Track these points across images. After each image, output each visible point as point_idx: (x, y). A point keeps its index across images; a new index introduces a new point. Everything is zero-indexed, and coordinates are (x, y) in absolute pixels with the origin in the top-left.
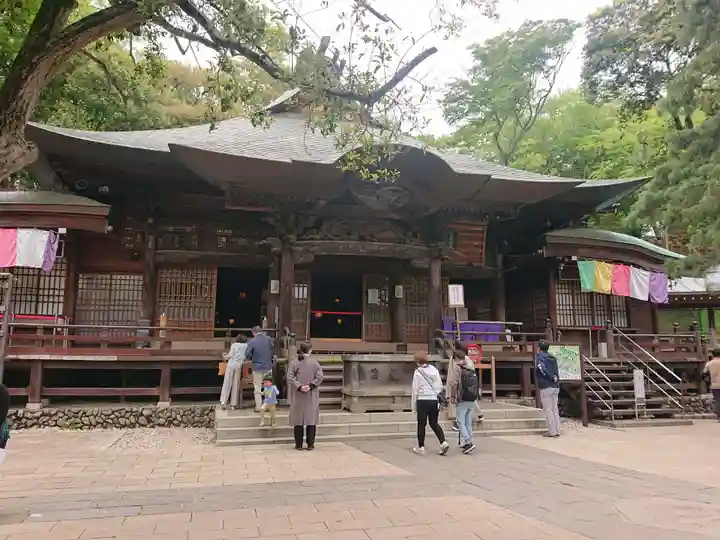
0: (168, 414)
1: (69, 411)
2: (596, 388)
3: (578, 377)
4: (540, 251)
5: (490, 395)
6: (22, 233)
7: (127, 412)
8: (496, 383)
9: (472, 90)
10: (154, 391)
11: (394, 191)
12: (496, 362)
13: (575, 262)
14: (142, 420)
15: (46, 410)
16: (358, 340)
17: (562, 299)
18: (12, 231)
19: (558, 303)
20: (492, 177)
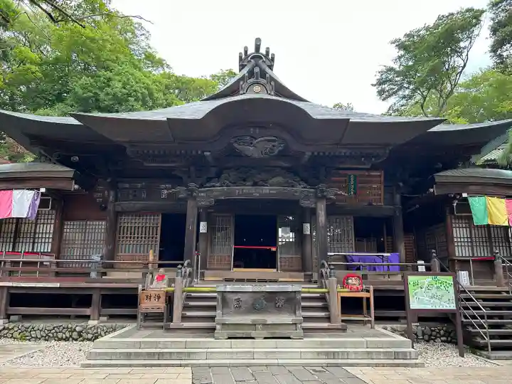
0: (95, 331)
1: (22, 326)
2: (474, 317)
3: (452, 306)
4: (432, 190)
5: (369, 322)
6: (15, 192)
7: (64, 328)
8: (375, 310)
9: (398, 74)
10: (87, 311)
11: (269, 141)
12: (375, 291)
13: (466, 199)
14: (75, 335)
15: (7, 325)
16: (274, 270)
17: (459, 232)
18: (9, 191)
19: (455, 236)
20: (351, 120)
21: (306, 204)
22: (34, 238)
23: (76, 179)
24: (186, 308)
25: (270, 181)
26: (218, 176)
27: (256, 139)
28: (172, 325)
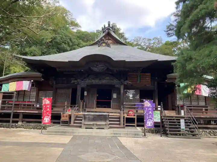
1: (27, 125)
3: (159, 121)
4: (166, 81)
6: (24, 82)
7: (39, 125)
11: (102, 66)
14: (42, 128)
15: (22, 124)
16: (110, 109)
17: (179, 96)
18: (22, 81)
19: (177, 97)
20: (126, 61)
21: (117, 86)
22: (30, 97)
23: (43, 77)
24: (75, 120)
26: (88, 77)
27: (98, 66)
28: (70, 125)
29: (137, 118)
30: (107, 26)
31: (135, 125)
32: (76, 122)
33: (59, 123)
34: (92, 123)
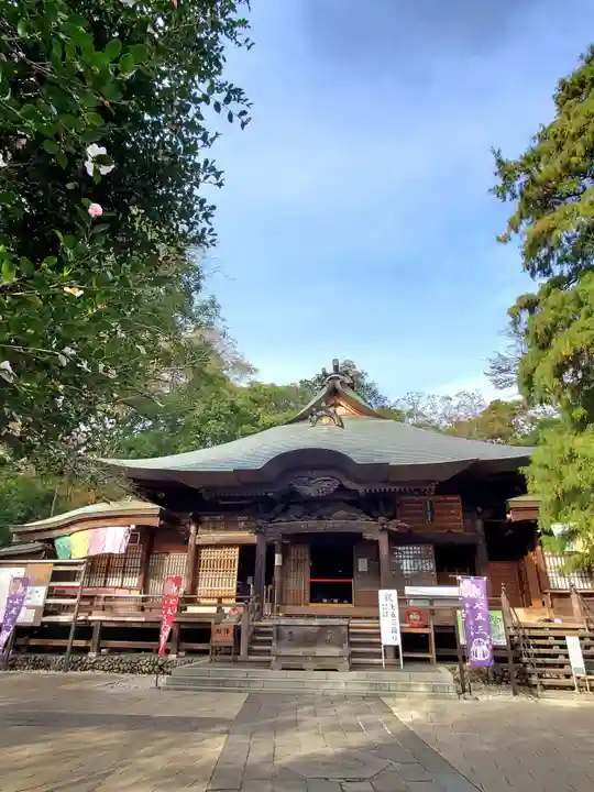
0: (174, 664)
1: (112, 659)
4: (509, 516)
5: (430, 659)
7: (147, 661)
11: (325, 481)
14: (157, 668)
15: (98, 658)
16: (349, 605)
17: (553, 561)
19: (548, 565)
20: (391, 464)
21: (368, 536)
23: (162, 516)
24: (253, 642)
25: (335, 515)
26: (285, 511)
27: (313, 479)
28: (239, 658)
29: (436, 634)
30: (330, 370)
31: (432, 655)
32: (256, 648)
33: (205, 652)
34: (300, 651)
